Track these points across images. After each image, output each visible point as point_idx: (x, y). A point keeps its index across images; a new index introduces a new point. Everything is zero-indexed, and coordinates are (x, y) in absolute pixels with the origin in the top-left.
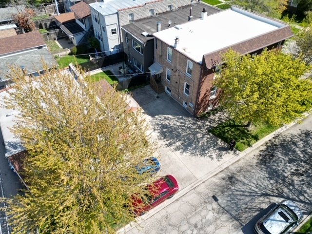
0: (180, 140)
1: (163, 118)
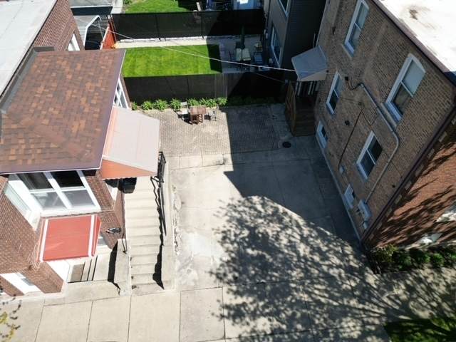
0: (276, 314)
1: (270, 211)
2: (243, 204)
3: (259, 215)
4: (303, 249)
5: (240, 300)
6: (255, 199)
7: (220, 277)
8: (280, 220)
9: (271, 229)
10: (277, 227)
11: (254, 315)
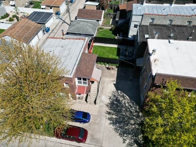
0: (117, 115)
1: (122, 95)
2: (116, 92)
3: (119, 95)
4: (127, 105)
5: (110, 111)
6: (119, 91)
7: (107, 106)
8: (124, 97)
9: (121, 99)
10: (122, 99)
11: (113, 114)
